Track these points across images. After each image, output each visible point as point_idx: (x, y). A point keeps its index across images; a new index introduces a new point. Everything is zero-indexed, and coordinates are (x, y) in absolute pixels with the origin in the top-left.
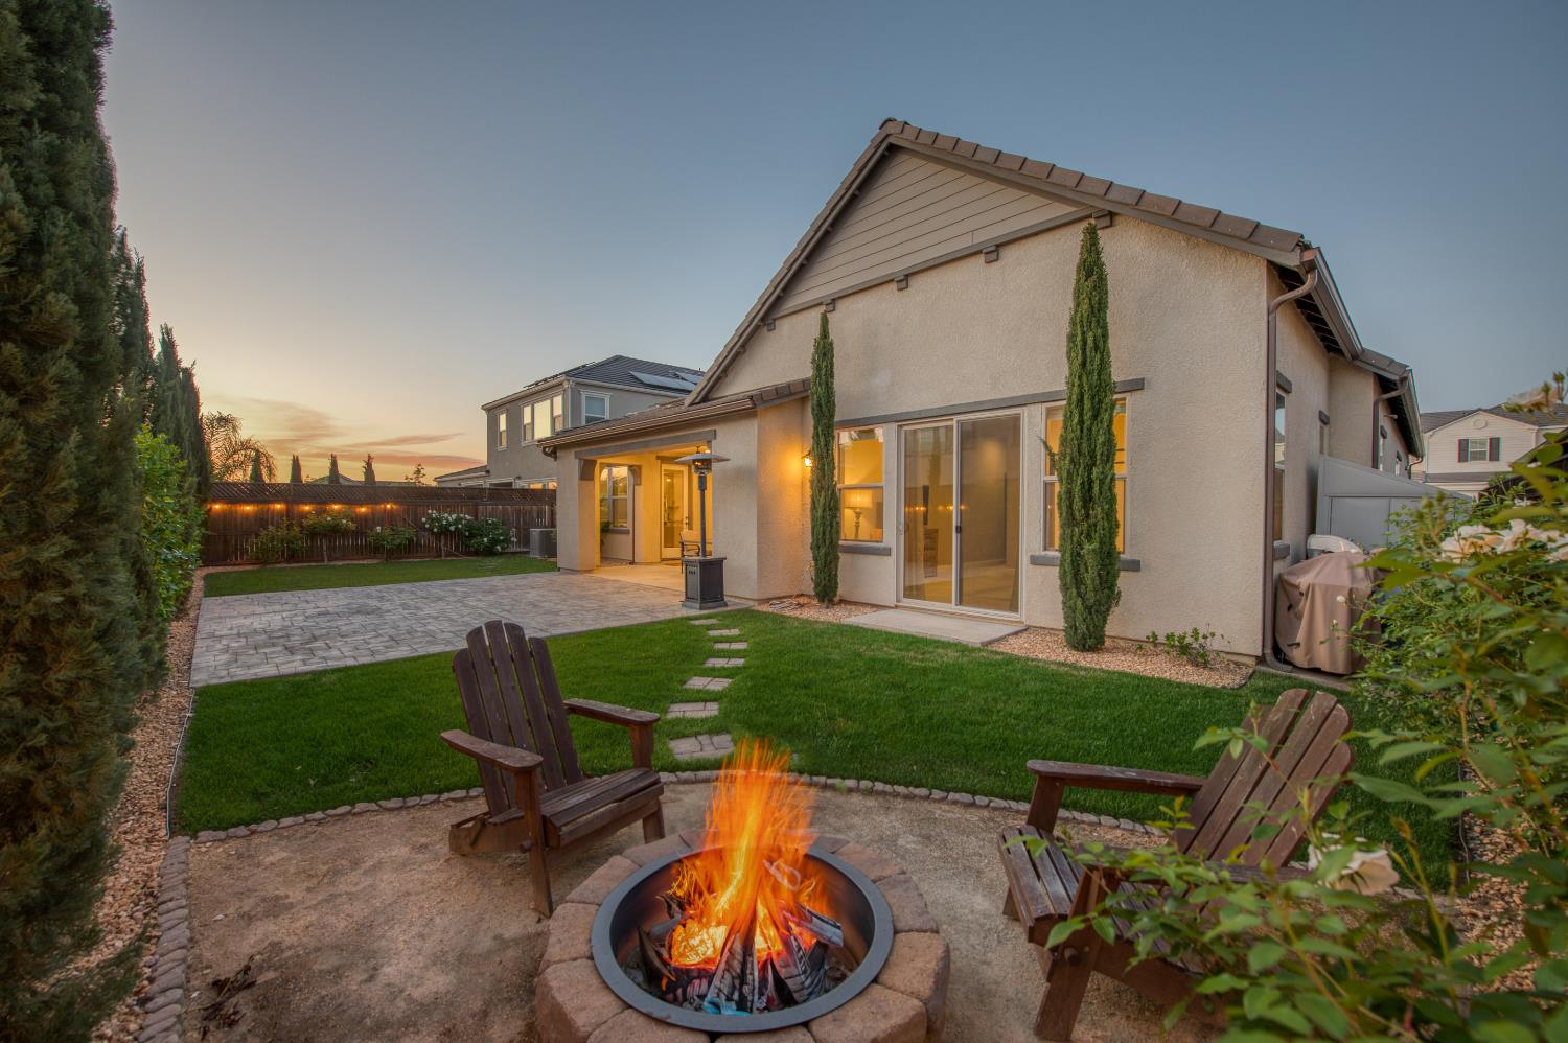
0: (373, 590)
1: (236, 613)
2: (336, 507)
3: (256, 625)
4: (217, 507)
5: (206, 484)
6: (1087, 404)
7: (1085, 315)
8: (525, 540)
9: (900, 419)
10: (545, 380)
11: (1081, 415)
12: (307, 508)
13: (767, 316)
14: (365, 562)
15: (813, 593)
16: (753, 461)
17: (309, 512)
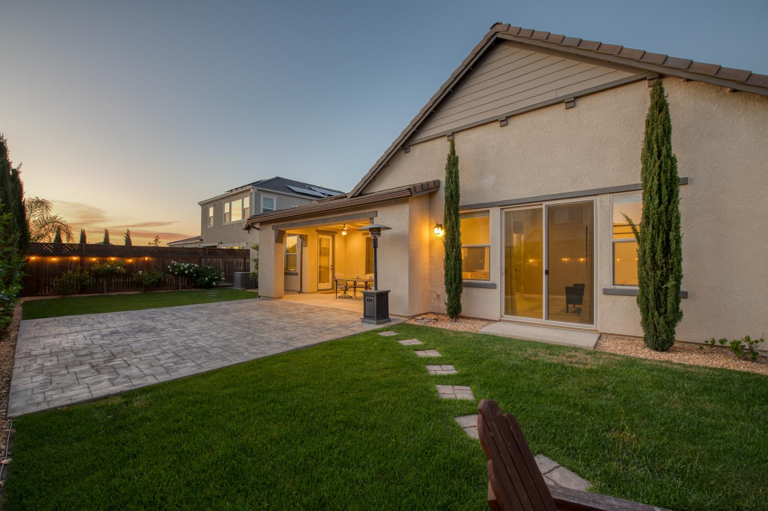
0: (145, 312)
1: (47, 334)
2: (113, 259)
3: (65, 344)
4: (33, 258)
5: (26, 243)
6: (664, 192)
7: (660, 135)
8: (230, 278)
9: (502, 205)
10: (237, 189)
11: (660, 198)
12: (94, 259)
13: (406, 144)
14: (128, 293)
15: (446, 312)
16: (405, 229)
17: (95, 262)
